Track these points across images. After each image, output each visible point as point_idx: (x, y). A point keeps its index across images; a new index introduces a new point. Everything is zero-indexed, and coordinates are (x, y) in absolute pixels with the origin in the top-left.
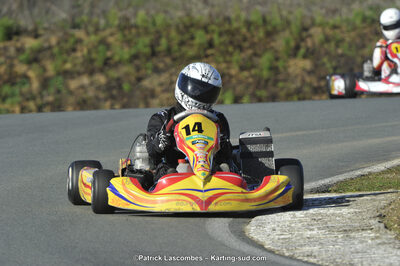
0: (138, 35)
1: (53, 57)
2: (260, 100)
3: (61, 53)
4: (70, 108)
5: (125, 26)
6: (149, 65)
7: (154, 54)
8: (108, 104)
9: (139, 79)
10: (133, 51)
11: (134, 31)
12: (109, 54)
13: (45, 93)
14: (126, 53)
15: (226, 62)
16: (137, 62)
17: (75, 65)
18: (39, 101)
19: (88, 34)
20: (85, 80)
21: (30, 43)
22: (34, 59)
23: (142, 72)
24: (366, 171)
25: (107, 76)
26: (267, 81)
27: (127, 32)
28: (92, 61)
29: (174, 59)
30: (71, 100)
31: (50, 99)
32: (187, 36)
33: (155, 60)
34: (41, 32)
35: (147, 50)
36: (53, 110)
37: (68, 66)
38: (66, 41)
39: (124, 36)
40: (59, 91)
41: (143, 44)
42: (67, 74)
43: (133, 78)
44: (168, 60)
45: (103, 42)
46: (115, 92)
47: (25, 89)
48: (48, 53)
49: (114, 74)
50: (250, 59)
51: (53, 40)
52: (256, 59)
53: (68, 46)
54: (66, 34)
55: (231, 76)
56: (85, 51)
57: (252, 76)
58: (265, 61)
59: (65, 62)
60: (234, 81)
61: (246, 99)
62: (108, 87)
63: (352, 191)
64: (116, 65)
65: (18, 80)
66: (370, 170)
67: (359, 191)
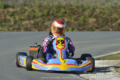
0: (44, 9)
1: (18, 14)
2: (80, 30)
3: (21, 13)
4: (22, 30)
5: (40, 6)
6: (47, 18)
7: (48, 15)
8: (34, 29)
9: (44, 22)
10: (42, 14)
11: (43, 8)
12: (35, 14)
13: (15, 25)
14: (40, 14)
15: (70, 18)
16: (43, 17)
17: (24, 17)
18: (13, 28)
19: (29, 8)
20: (27, 22)
21: (11, 10)
22: (12, 15)
23: (45, 20)
24: (111, 54)
25: (34, 21)
26: (82, 24)
27: (40, 8)
28: (30, 16)
29: (54, 17)
30: (23, 28)
31: (17, 27)
32: (59, 10)
33: (49, 17)
34: (15, 7)
35: (46, 14)
36: (17, 31)
37: (22, 17)
38: (22, 10)
40: (19, 25)
41: (45, 12)
42: (22, 20)
43: (42, 22)
44: (53, 17)
45: (33, 11)
46: (36, 26)
47: (9, 24)
48: (16, 13)
49: (36, 20)
50: (77, 18)
51: (18, 9)
52: (79, 18)
53: (23, 11)
55: (71, 23)
56: (28, 13)
57: (78, 23)
58: (82, 18)
59: (21, 16)
60: (72, 24)
61: (76, 29)
62: (34, 24)
63: (107, 60)
64: (37, 18)
65: (7, 21)
66: (112, 54)
67: (109, 60)
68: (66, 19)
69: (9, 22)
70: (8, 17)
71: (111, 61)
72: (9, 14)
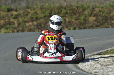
1: (21, 17)
2: (81, 29)
3: (24, 16)
4: (26, 31)
5: (42, 8)
7: (50, 16)
8: (37, 30)
9: (46, 23)
10: (45, 15)
11: (45, 9)
12: (37, 16)
13: (19, 27)
14: (42, 16)
15: (71, 18)
16: (45, 18)
17: (28, 19)
18: (17, 30)
19: (31, 10)
20: (31, 23)
21: (15, 13)
22: (16, 17)
23: (47, 21)
24: (112, 48)
25: (37, 22)
26: (83, 23)
27: (42, 10)
28: (33, 18)
30: (27, 29)
31: (21, 29)
32: (60, 11)
34: (18, 10)
35: (48, 15)
36: (21, 32)
37: (26, 19)
38: (25, 12)
39: (42, 11)
40: (23, 27)
41: (47, 13)
42: (26, 22)
43: (44, 23)
45: (36, 12)
46: (39, 27)
47: (13, 26)
48: (20, 16)
49: (39, 21)
50: (78, 17)
51: (21, 12)
52: (79, 17)
54: (25, 10)
55: (72, 22)
56: (31, 15)
57: (79, 22)
58: (82, 17)
59: (25, 18)
60: (73, 23)
61: (77, 28)
62: (37, 25)
63: (108, 54)
64: (40, 19)
65: (11, 23)
68: (67, 19)
69: (13, 24)
70: (12, 20)
72: (12, 17)
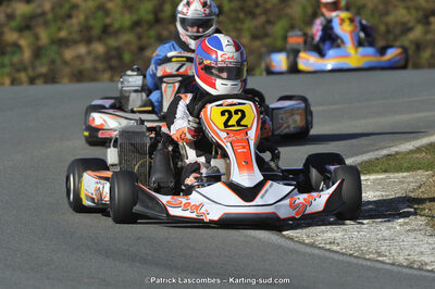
1: (46, 24)
3: (55, 20)
4: (65, 80)
6: (152, 33)
7: (157, 20)
8: (107, 75)
9: (142, 49)
10: (135, 18)
12: (108, 21)
13: (37, 63)
14: (127, 20)
15: (236, 30)
16: (139, 30)
17: (70, 33)
18: (31, 73)
20: (82, 49)
21: (21, 9)
22: (26, 26)
23: (144, 41)
24: (394, 150)
25: (106, 45)
28: (89, 28)
30: (67, 70)
31: (43, 70)
33: (158, 28)
35: (150, 17)
36: (46, 82)
37: (63, 34)
38: (61, 6)
40: (53, 62)
41: (145, 10)
42: (62, 43)
43: (134, 47)
45: (102, 7)
46: (114, 63)
47: (16, 59)
48: (41, 20)
49: (113, 42)
50: (263, 27)
51: (47, 6)
52: (270, 29)
53: (63, 12)
56: (82, 17)
57: (265, 46)
58: (279, 29)
59: (60, 29)
61: (259, 71)
62: (107, 57)
63: (377, 172)
64: (116, 33)
65: (9, 49)
66: (396, 149)
67: (385, 171)
69: (13, 53)
70: (11, 36)
71: (392, 175)
72: (13, 24)
